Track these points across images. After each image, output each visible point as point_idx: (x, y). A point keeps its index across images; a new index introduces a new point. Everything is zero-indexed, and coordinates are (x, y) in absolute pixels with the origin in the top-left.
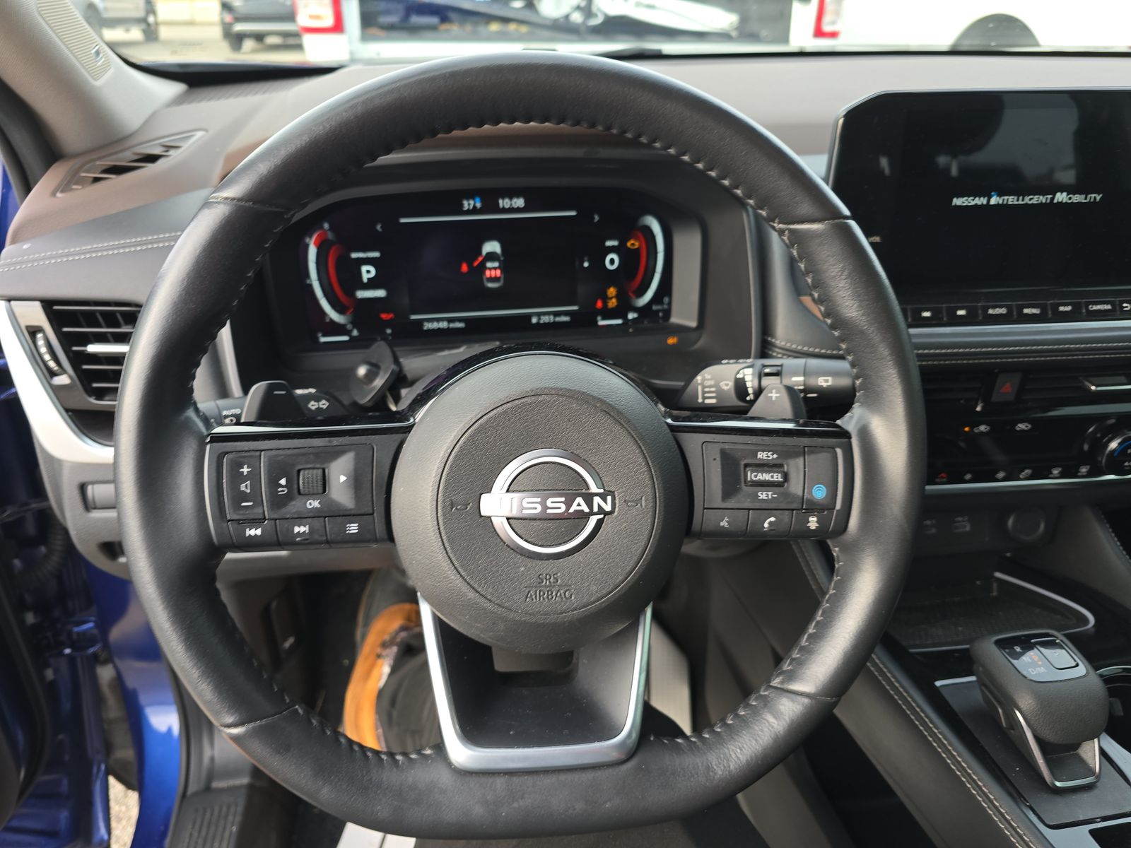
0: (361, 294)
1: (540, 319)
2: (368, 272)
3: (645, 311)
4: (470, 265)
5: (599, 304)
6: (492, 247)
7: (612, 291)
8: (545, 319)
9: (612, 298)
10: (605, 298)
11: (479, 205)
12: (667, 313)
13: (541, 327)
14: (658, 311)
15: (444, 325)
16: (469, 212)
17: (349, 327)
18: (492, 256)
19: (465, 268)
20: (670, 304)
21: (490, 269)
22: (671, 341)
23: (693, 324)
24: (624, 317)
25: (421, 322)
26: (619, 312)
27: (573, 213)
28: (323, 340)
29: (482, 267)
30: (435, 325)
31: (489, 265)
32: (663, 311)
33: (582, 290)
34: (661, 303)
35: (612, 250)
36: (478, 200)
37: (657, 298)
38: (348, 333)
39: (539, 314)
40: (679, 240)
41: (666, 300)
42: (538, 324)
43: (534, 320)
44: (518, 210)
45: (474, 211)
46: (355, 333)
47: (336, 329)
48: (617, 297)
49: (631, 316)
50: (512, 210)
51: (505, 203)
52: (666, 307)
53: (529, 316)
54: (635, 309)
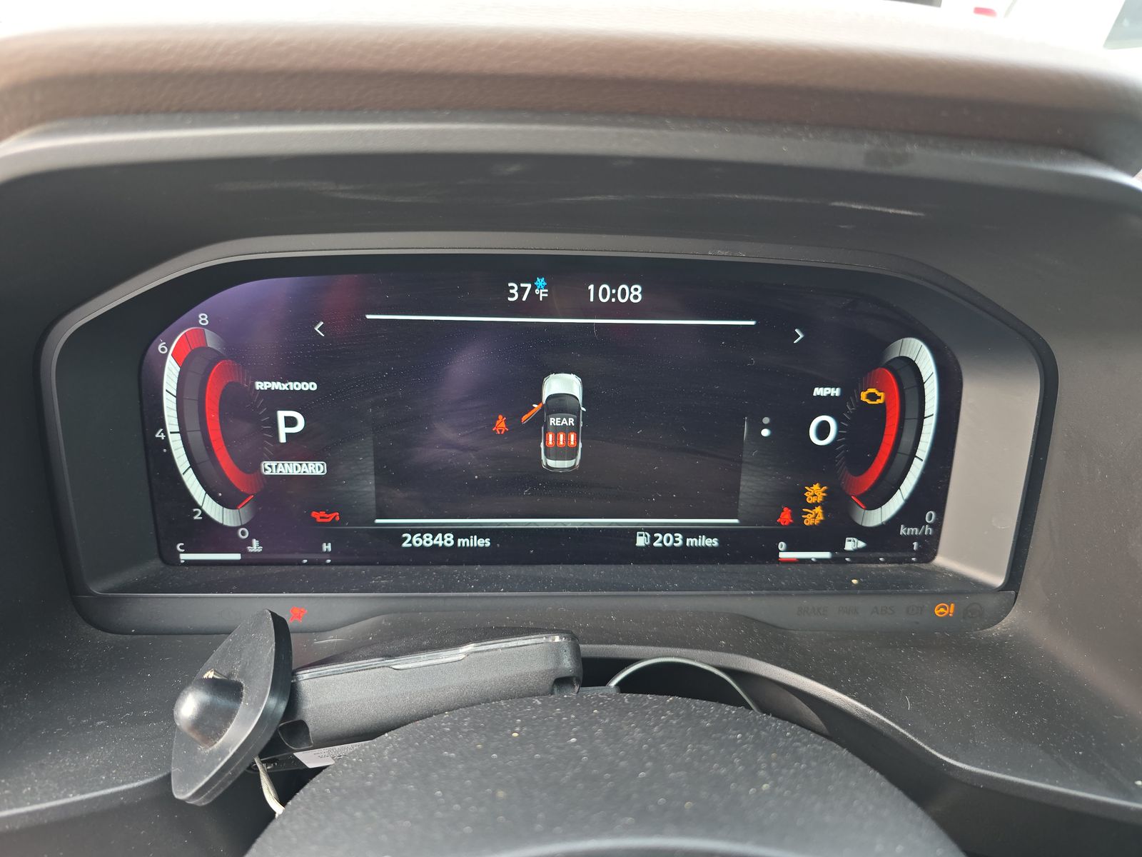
0: (272, 468)
1: (654, 539)
2: (290, 423)
3: (881, 538)
4: (513, 419)
5: (786, 517)
6: (563, 384)
7: (816, 492)
8: (663, 540)
9: (812, 506)
10: (800, 505)
11: (542, 293)
12: (930, 547)
13: (653, 556)
14: (912, 538)
15: (448, 540)
16: (518, 309)
17: (244, 534)
18: (560, 404)
19: (501, 424)
20: (937, 526)
21: (557, 430)
22: (943, 610)
23: (998, 581)
24: (837, 546)
25: (396, 535)
26: (828, 536)
27: (752, 323)
28: (184, 557)
29: (540, 422)
30: (427, 540)
31: (553, 421)
32: (920, 539)
33: (752, 485)
34: (920, 523)
35: (826, 405)
36: (541, 282)
37: (910, 513)
38: (241, 546)
39: (652, 531)
40: (973, 395)
41: (930, 516)
42: (650, 548)
43: (641, 541)
44: (629, 310)
45: (533, 306)
46: (255, 547)
47: (212, 535)
48: (825, 505)
49: (851, 545)
50: (615, 309)
51: (602, 293)
52: (928, 530)
53: (632, 533)
54: (861, 532)
